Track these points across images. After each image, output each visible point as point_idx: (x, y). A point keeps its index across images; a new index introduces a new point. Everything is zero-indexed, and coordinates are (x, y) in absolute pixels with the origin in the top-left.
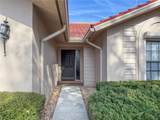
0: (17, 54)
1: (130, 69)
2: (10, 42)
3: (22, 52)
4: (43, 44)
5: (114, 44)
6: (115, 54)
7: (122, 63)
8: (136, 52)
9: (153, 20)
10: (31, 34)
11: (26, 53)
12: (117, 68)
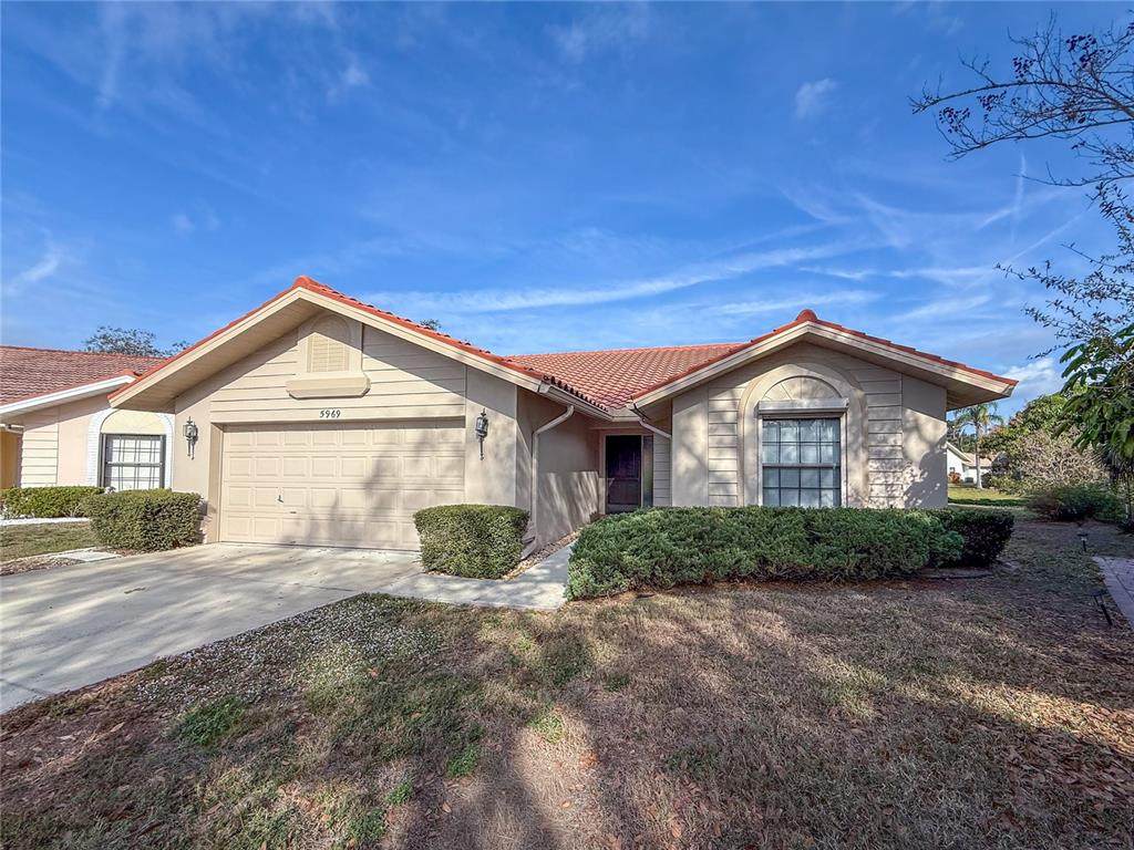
0: (496, 456)
1: (723, 484)
2: (488, 440)
3: (502, 453)
4: (536, 439)
5: (687, 430)
6: (690, 450)
7: (704, 470)
8: (738, 447)
9: (778, 373)
10: (515, 428)
11: (509, 455)
12: (693, 480)
